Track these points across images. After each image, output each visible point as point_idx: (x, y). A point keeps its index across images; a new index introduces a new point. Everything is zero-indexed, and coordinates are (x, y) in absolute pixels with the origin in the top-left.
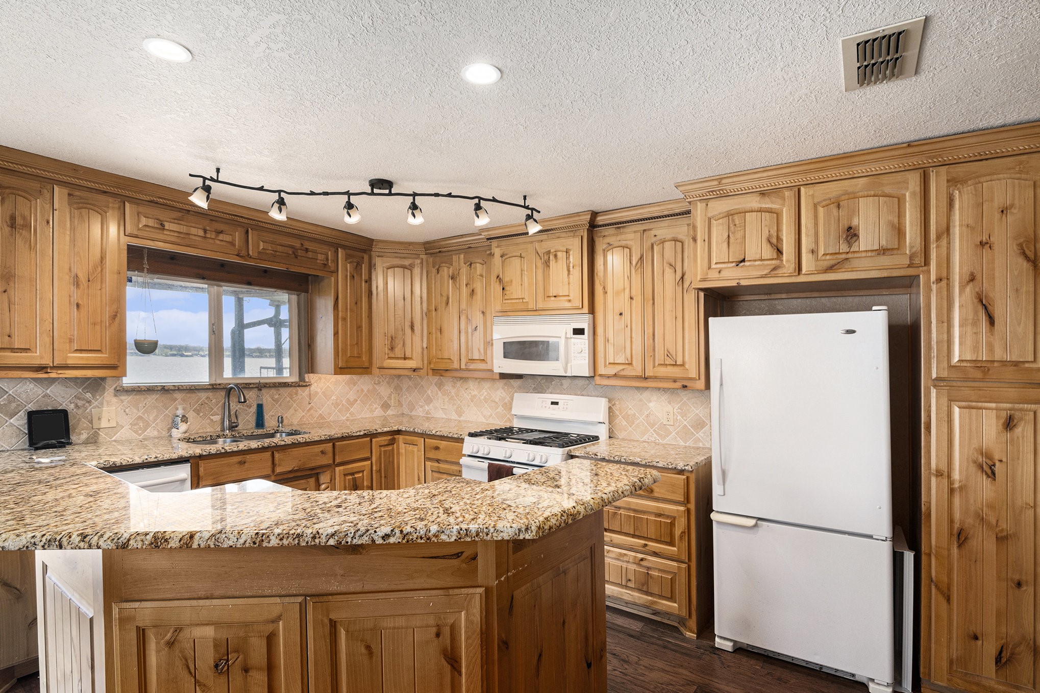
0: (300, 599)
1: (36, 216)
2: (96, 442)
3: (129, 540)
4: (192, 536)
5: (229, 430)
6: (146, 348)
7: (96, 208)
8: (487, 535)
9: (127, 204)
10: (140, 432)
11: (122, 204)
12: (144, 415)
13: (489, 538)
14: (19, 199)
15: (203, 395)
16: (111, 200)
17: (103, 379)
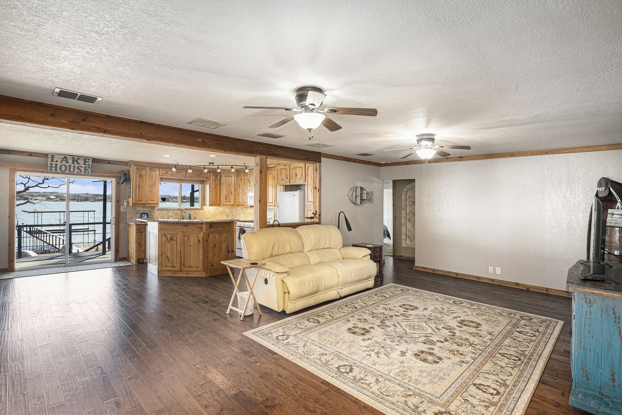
1: (144, 174)
7: (154, 171)
11: (159, 168)
12: (163, 215)
14: (141, 171)
15: (176, 211)
16: (156, 168)
17: (155, 207)
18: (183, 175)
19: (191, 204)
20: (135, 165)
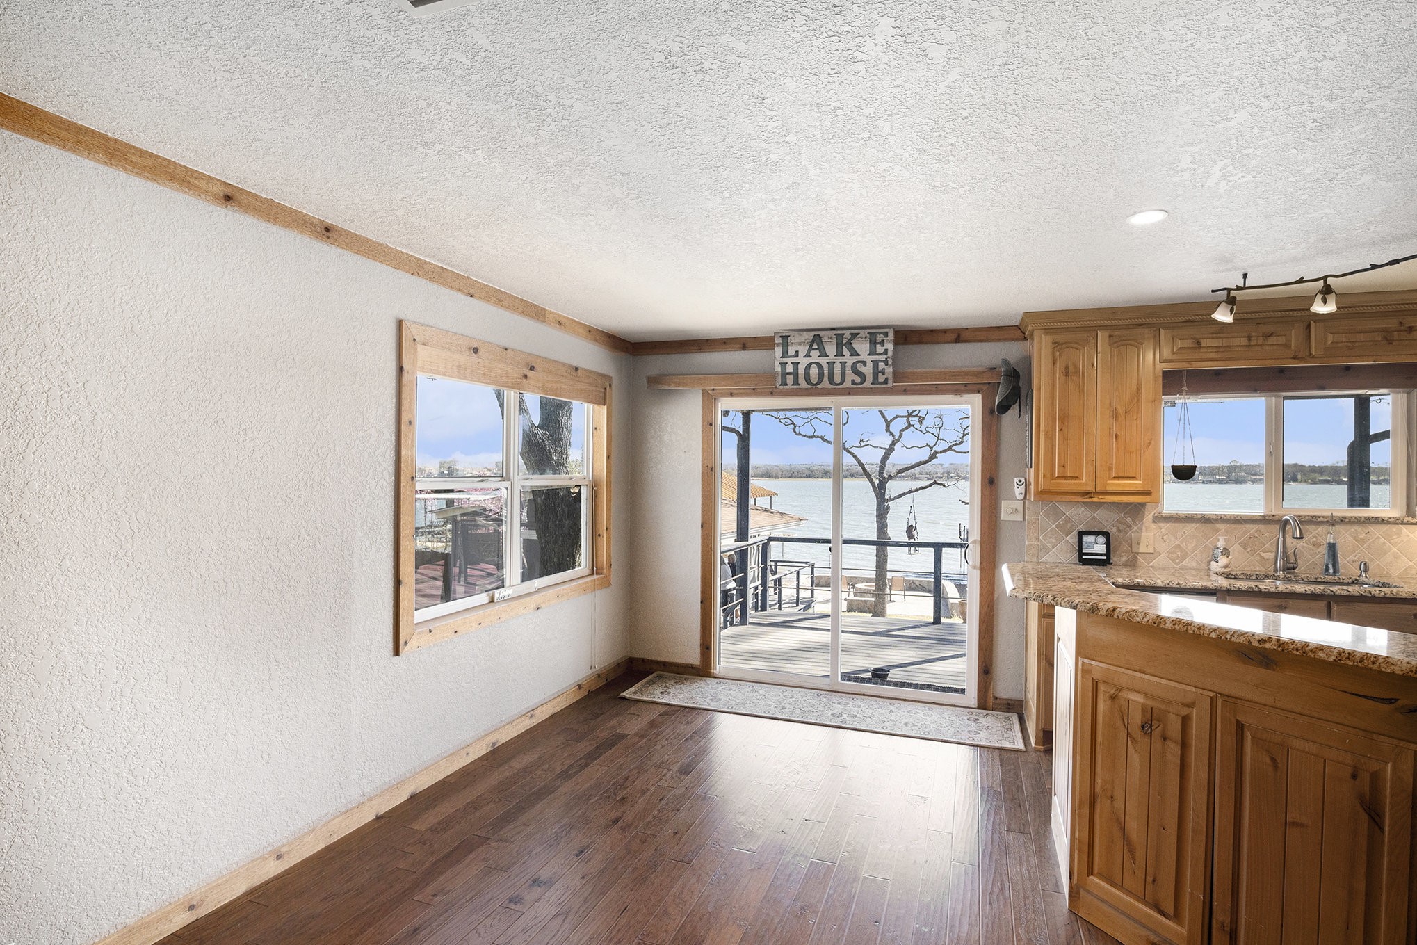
0: (1212, 694)
1: (1083, 361)
2: (1134, 566)
3: (1077, 605)
4: (1114, 610)
5: (1283, 571)
6: (1184, 473)
7: (1132, 343)
8: (1373, 663)
9: (1162, 330)
10: (1177, 561)
11: (1158, 331)
12: (1182, 544)
13: (1375, 667)
14: (1072, 351)
15: (1252, 528)
16: (1146, 331)
17: (1143, 505)
18: (1287, 346)
19: (1351, 490)
20: (1047, 331)
